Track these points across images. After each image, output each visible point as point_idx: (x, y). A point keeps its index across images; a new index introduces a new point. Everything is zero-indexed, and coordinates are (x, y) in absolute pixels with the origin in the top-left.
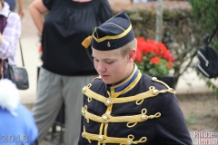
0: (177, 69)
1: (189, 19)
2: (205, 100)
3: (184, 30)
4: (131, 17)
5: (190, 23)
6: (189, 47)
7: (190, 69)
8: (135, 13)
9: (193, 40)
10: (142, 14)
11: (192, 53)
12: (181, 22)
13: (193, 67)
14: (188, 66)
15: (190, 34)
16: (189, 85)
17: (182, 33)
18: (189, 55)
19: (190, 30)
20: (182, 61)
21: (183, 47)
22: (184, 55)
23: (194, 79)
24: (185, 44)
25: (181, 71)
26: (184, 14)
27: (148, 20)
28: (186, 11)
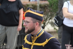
0: (44, 24)
1: (48, 7)
2: (54, 34)
3: (46, 11)
4: (29, 6)
5: (48, 8)
6: (48, 16)
7: (48, 24)
8: (30, 5)
9: (50, 14)
10: (32, 5)
11: (49, 18)
12: (45, 8)
13: (50, 23)
14: (48, 23)
15: (48, 12)
16: (48, 29)
17: (46, 12)
18: (48, 19)
19: (49, 11)
20: (46, 21)
21: (46, 16)
22: (47, 19)
23: (50, 27)
24: (47, 15)
25: (46, 24)
26: (46, 5)
27: (34, 7)
28: (47, 4)
